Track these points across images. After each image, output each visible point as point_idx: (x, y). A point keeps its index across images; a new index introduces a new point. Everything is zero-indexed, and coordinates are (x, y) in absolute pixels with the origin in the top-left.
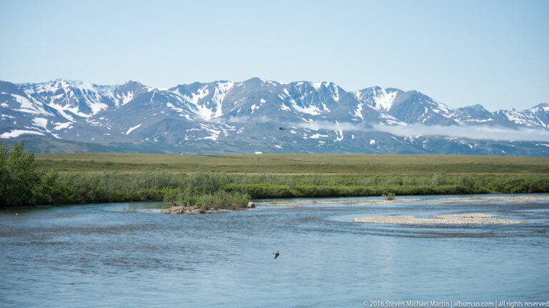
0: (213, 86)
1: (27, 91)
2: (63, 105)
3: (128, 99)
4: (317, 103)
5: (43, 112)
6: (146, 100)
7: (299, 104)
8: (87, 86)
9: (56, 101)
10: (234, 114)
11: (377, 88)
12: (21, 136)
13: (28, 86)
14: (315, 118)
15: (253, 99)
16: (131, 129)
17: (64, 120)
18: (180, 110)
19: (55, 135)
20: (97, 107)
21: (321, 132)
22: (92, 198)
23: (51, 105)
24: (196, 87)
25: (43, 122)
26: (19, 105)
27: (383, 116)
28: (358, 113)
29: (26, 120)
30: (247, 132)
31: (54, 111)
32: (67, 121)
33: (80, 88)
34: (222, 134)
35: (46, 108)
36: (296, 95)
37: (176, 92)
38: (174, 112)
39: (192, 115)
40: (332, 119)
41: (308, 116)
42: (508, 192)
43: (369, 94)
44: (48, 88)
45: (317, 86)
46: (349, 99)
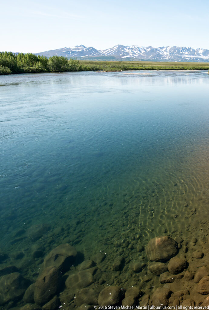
0: (166, 48)
1: (127, 48)
2: (136, 51)
3: (149, 50)
4: (187, 51)
5: (131, 52)
6: (153, 50)
7: (184, 51)
8: (140, 47)
9: (134, 50)
10: (171, 54)
11: (199, 49)
12: (127, 57)
13: (128, 46)
14: (187, 55)
15: (175, 50)
16: (150, 56)
17: (136, 54)
18: (160, 52)
19: (134, 57)
20: (143, 51)
21: (188, 58)
23: (133, 51)
24: (163, 47)
25: (131, 55)
26: (126, 51)
27: (200, 54)
28: (196, 54)
29: (127, 54)
30: (174, 57)
31: (134, 52)
32: (137, 54)
33: (139, 47)
34: (169, 58)
35: (132, 51)
36: (183, 50)
37: (159, 48)
38: (159, 53)
39: (163, 53)
40: (190, 55)
41: (185, 54)
42: (192, 70)
43: (198, 50)
44: (132, 47)
45: (187, 48)
46: (194, 51)
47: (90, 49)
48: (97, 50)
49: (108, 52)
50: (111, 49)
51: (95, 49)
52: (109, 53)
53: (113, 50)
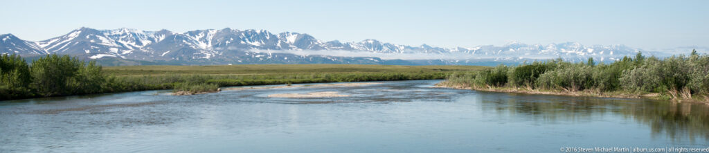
0: (206, 32)
1: (105, 34)
2: (127, 41)
3: (162, 38)
4: (258, 40)
5: (115, 44)
6: (171, 39)
7: (250, 40)
8: (139, 31)
9: (122, 39)
10: (217, 46)
11: (288, 33)
12: (103, 57)
13: (106, 31)
14: (257, 47)
15: (227, 38)
16: (165, 53)
17: (127, 49)
18: (190, 44)
19: (123, 57)
20: (145, 42)
21: (261, 54)
22: (136, 88)
23: (120, 41)
24: (198, 32)
25: (116, 50)
26: (101, 41)
27: (291, 46)
28: (279, 45)
29: (105, 49)
30: (224, 54)
31: (122, 44)
32: (129, 49)
33: (136, 32)
34: (212, 55)
35: (117, 43)
36: (248, 37)
37: (188, 35)
38: (187, 45)
39: (196, 46)
40: (265, 48)
41: (254, 46)
43: (283, 35)
44: (118, 33)
45: (258, 32)
46: (274, 38)
47: (4, 39)
48: (23, 41)
49: (54, 46)
50: (62, 38)
51: (19, 39)
52: (54, 49)
53: (67, 41)
